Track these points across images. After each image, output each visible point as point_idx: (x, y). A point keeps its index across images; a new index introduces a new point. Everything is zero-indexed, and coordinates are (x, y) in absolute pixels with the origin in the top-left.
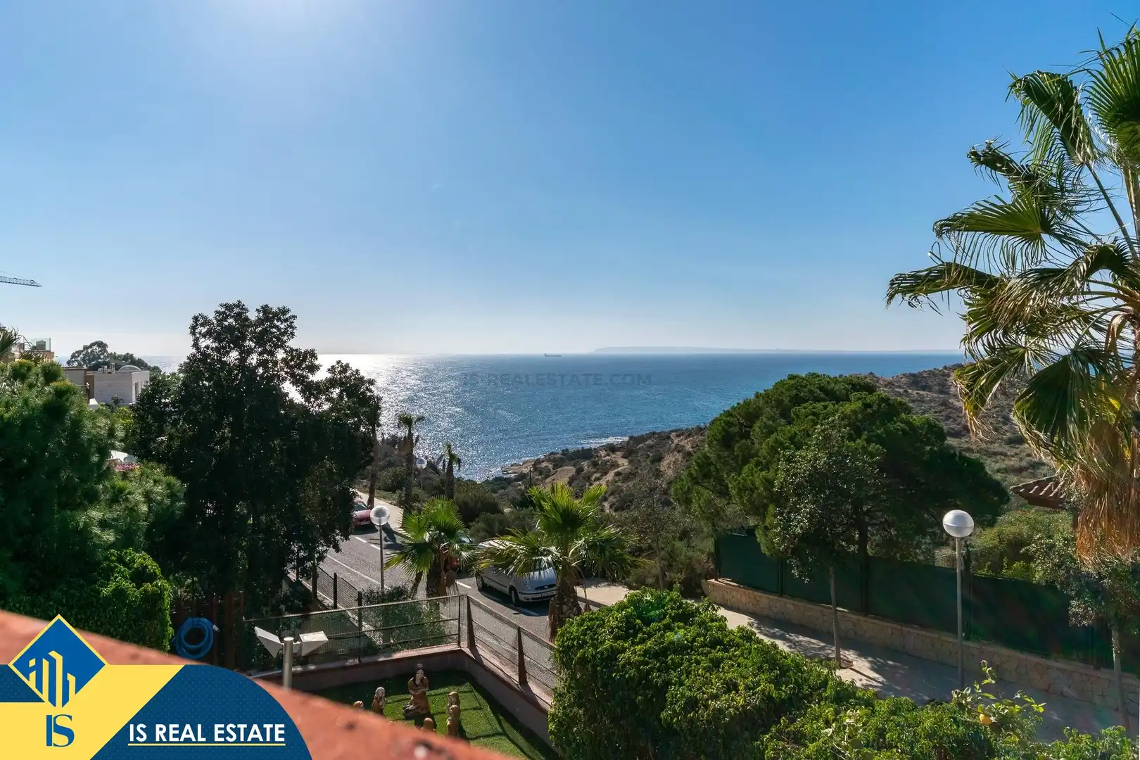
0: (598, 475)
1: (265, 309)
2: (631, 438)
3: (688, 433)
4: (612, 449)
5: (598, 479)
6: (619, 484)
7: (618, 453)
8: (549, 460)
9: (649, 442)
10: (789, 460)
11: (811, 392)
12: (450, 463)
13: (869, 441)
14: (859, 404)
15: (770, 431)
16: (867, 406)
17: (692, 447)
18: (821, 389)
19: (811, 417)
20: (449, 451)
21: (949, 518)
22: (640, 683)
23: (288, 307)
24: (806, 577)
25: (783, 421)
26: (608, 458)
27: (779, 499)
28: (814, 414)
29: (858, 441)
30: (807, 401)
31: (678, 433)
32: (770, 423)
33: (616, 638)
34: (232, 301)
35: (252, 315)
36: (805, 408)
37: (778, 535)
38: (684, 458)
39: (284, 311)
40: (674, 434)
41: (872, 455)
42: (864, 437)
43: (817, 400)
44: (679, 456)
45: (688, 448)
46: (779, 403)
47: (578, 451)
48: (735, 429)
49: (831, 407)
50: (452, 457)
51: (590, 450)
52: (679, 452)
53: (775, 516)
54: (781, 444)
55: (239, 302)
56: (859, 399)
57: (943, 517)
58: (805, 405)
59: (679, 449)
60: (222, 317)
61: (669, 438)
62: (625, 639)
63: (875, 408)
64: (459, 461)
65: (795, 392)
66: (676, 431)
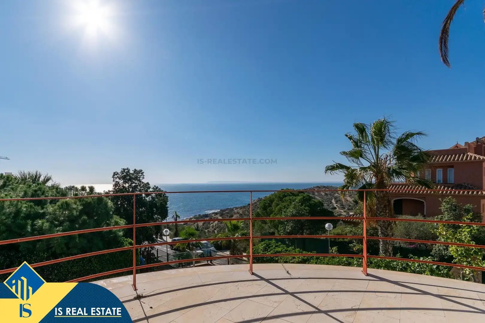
0: (212, 222)
1: (135, 170)
2: (221, 210)
3: (241, 208)
4: (216, 214)
5: (212, 223)
6: (219, 224)
7: (218, 215)
8: (194, 218)
9: (227, 211)
10: (285, 212)
11: (288, 194)
12: (176, 218)
13: (305, 207)
14: (302, 197)
15: (278, 205)
16: (304, 197)
17: (242, 212)
18: (291, 193)
19: (289, 200)
20: (176, 214)
21: (327, 225)
22: (271, 260)
23: (142, 169)
24: (290, 243)
25: (281, 202)
26: (215, 216)
27: (281, 223)
28: (290, 200)
29: (303, 206)
30: (287, 196)
31: (236, 208)
32: (277, 202)
33: (263, 251)
34: (126, 168)
35: (131, 172)
36: (287, 198)
37: (282, 233)
38: (240, 215)
39: (141, 171)
40: (234, 208)
41: (306, 210)
42: (304, 205)
43: (290, 196)
44: (238, 215)
45: (241, 212)
46: (279, 197)
47: (204, 215)
48: (267, 204)
49: (294, 198)
50: (177, 215)
51: (207, 214)
52: (238, 214)
53: (281, 227)
54: (282, 208)
55: (128, 168)
56: (302, 195)
57: (325, 225)
58: (287, 197)
59: (238, 213)
60: (122, 172)
61: (233, 210)
62: (265, 251)
63: (306, 197)
64: (179, 217)
65: (284, 194)
66: (235, 208)
